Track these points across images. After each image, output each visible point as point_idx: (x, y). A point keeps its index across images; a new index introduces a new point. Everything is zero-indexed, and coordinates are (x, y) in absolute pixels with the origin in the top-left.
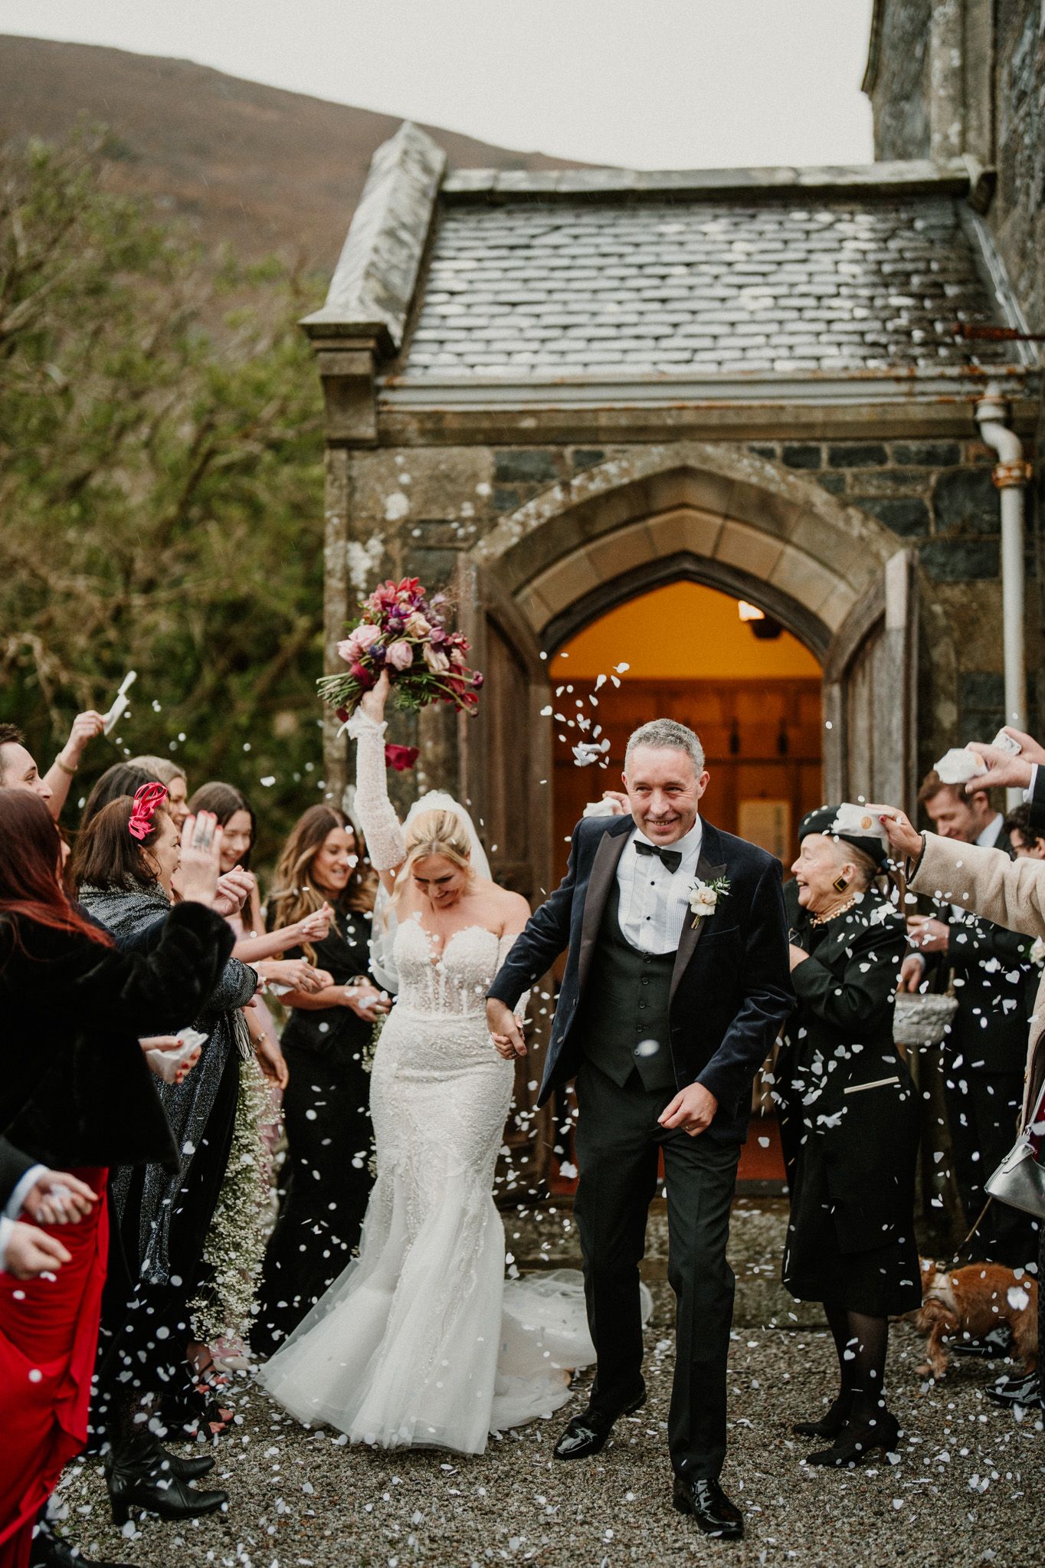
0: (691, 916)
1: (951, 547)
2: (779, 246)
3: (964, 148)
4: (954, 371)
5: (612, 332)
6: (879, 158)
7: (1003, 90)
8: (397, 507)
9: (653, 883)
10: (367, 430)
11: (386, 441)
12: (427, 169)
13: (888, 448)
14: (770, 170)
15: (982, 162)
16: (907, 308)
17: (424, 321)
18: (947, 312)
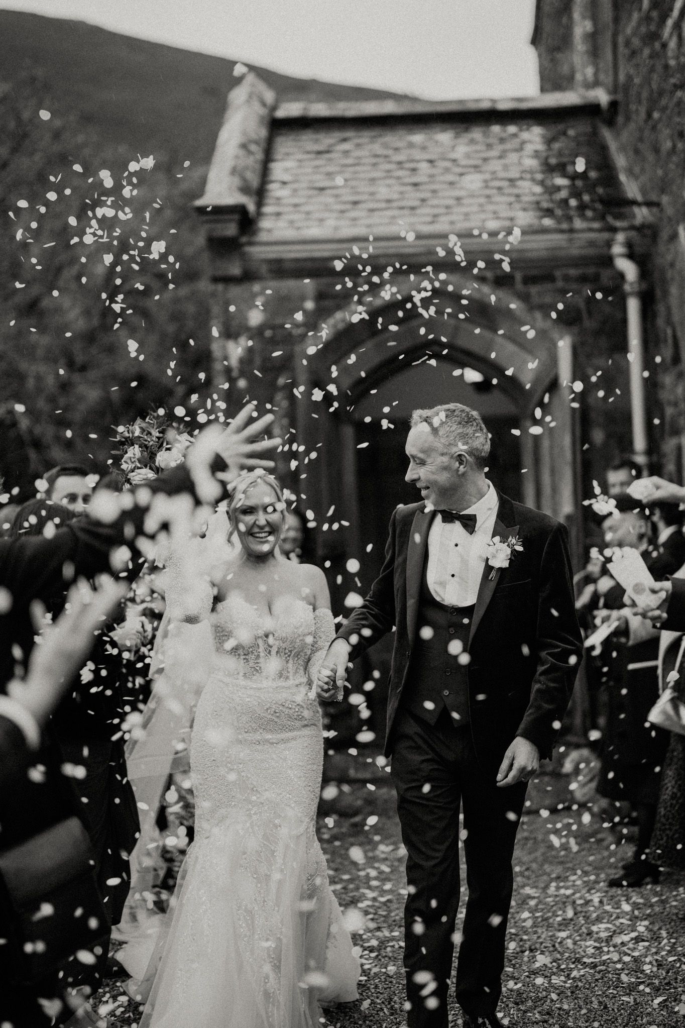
0: (488, 569)
1: (597, 333)
2: (484, 148)
3: (596, 84)
4: (596, 225)
5: (383, 205)
6: (543, 90)
7: (621, 49)
8: (255, 318)
9: (456, 545)
10: (235, 270)
11: (248, 277)
12: (264, 104)
13: (558, 273)
14: (477, 101)
15: (610, 92)
16: (565, 187)
17: (268, 201)
18: (591, 187)
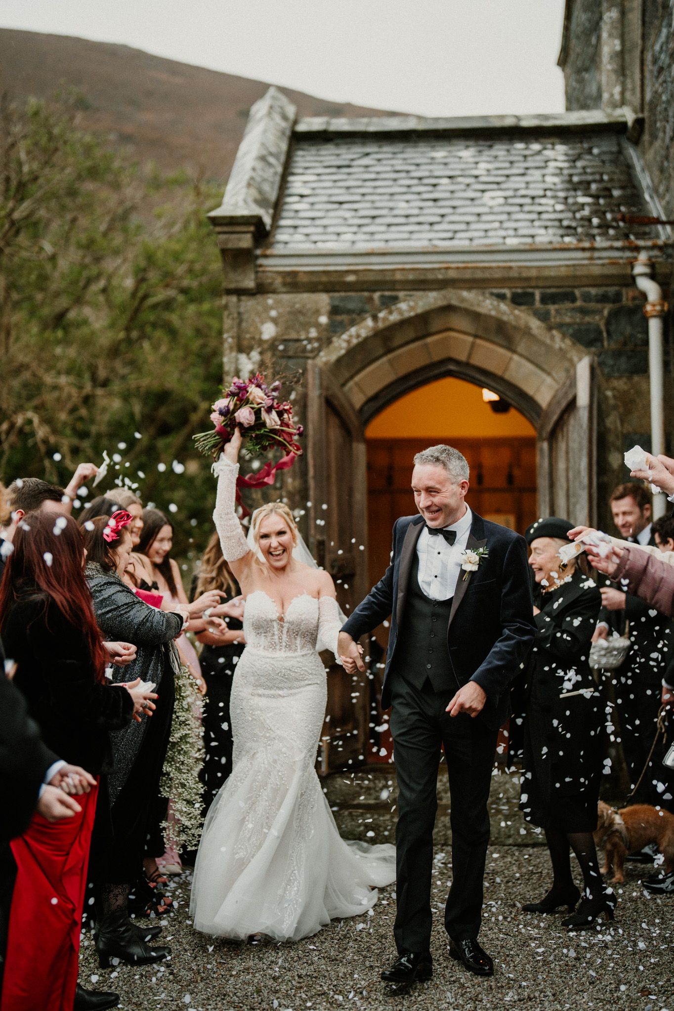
0: (463, 572)
1: (617, 354)
2: (507, 165)
3: (623, 102)
4: (619, 244)
5: (403, 220)
6: (568, 109)
7: (649, 66)
8: (268, 331)
9: (439, 553)
10: (249, 283)
11: (261, 289)
12: (285, 118)
13: (577, 292)
14: (502, 117)
15: (635, 112)
16: (589, 204)
17: (285, 214)
18: (614, 206)
